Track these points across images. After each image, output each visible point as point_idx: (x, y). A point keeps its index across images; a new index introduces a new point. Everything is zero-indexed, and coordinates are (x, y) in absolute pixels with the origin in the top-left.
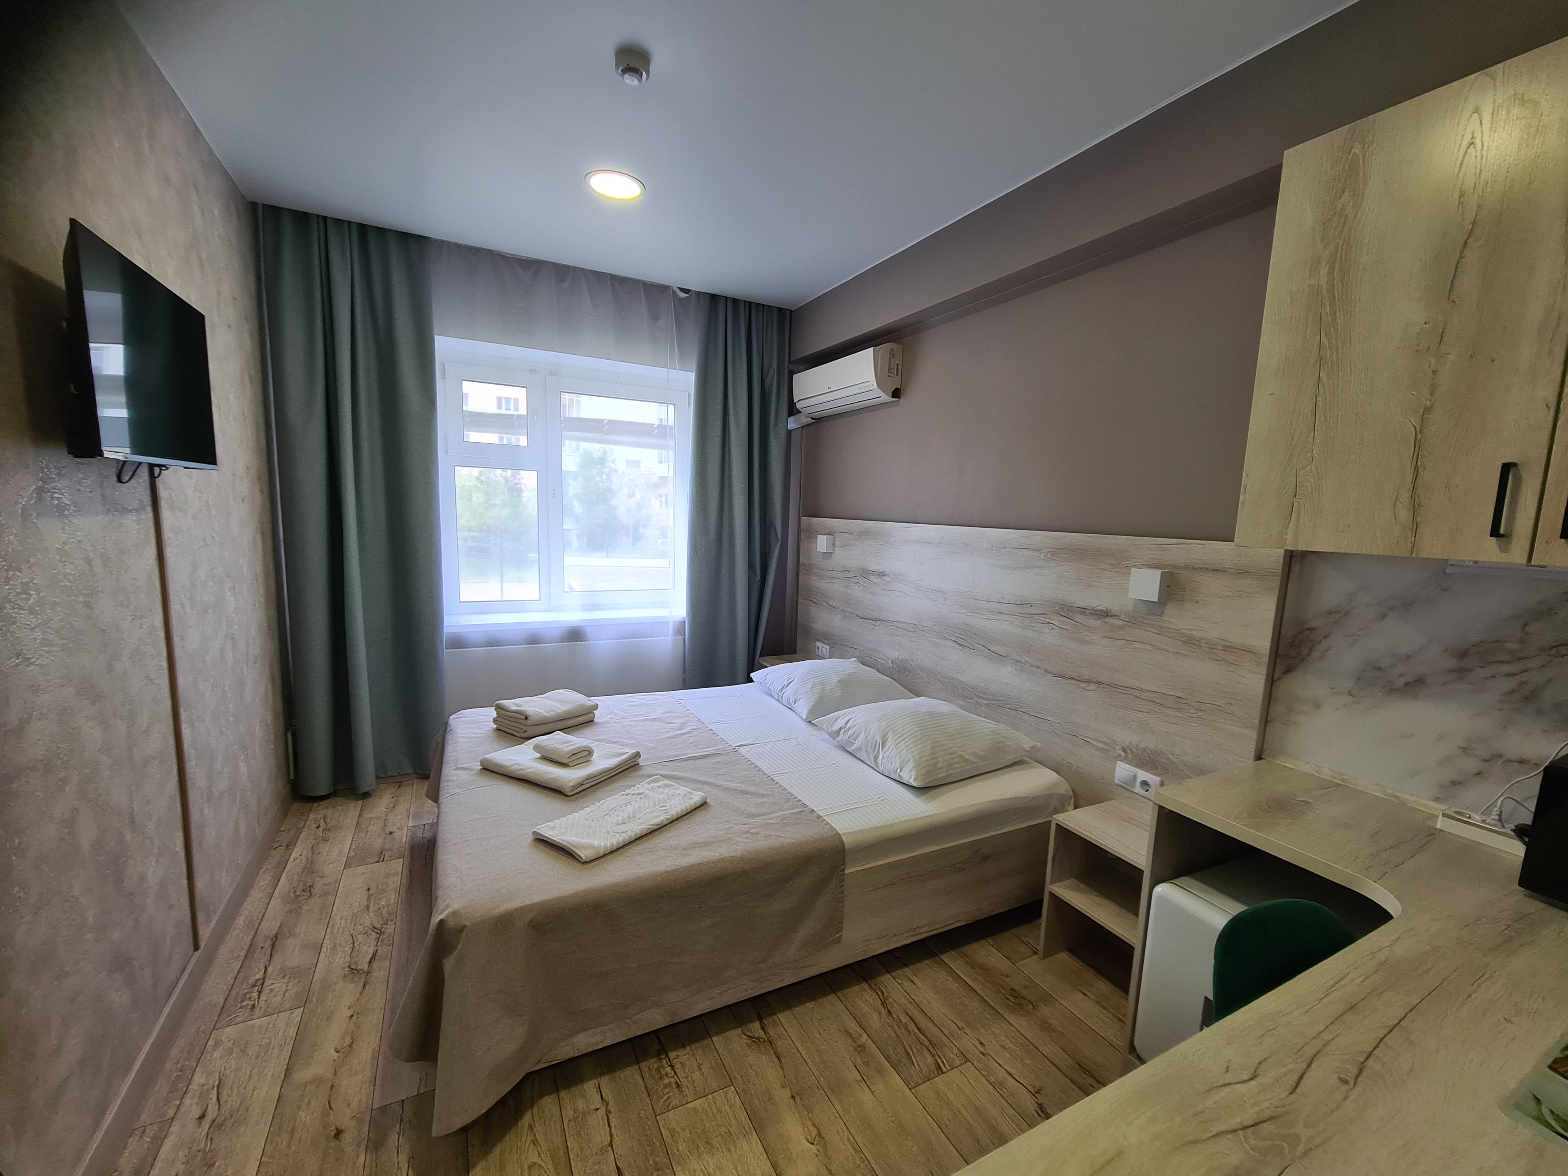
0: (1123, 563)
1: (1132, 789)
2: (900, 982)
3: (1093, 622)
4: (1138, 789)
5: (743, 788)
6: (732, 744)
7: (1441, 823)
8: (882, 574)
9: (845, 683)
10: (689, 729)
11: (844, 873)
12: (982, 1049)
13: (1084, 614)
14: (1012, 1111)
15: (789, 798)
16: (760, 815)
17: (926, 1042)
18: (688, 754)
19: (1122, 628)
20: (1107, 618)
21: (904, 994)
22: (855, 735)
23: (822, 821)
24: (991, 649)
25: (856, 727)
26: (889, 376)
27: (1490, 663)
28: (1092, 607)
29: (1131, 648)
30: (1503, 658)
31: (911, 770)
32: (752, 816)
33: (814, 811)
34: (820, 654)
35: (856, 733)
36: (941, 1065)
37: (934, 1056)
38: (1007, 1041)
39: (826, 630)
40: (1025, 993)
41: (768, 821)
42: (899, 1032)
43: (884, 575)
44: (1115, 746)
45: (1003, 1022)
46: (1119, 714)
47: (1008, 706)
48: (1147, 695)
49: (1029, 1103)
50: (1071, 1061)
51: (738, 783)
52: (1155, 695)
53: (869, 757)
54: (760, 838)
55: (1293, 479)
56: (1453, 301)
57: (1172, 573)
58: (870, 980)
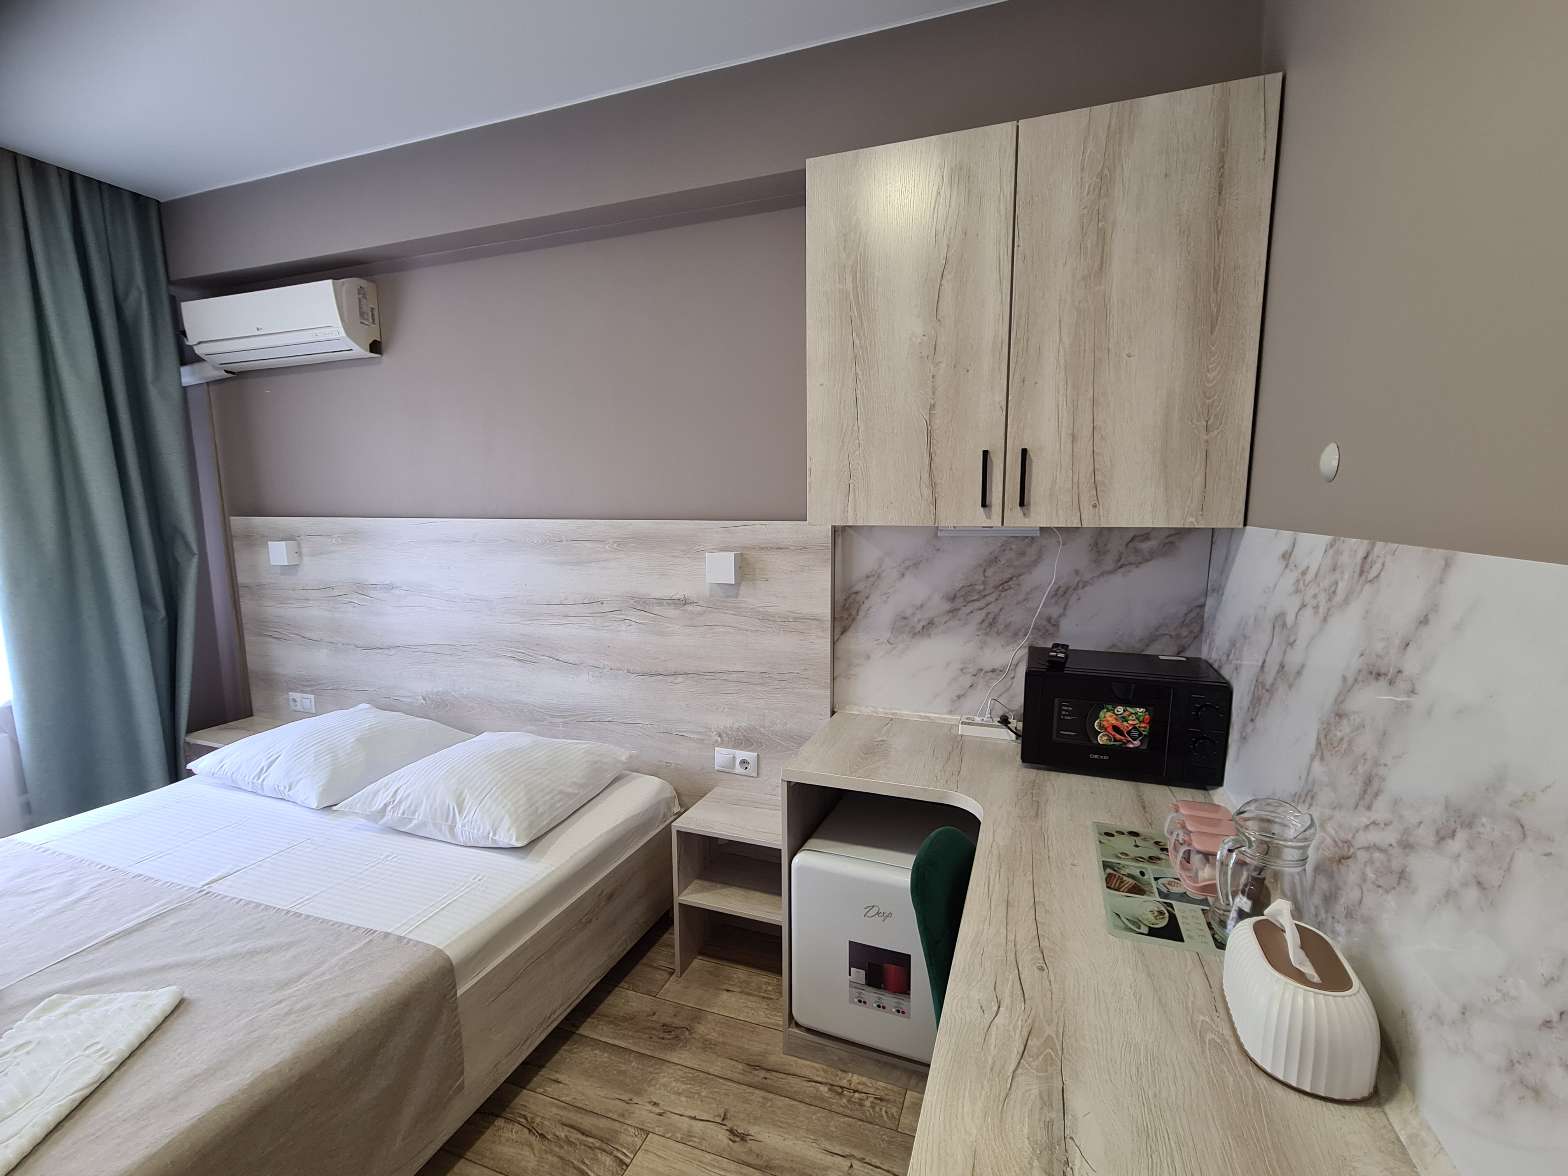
0: (694, 548)
1: (732, 771)
2: (542, 1090)
3: (671, 612)
4: (738, 769)
5: (249, 946)
6: (192, 885)
7: (962, 730)
8: (390, 587)
9: (367, 741)
10: (88, 888)
11: (456, 998)
12: (658, 1110)
13: (661, 605)
14: (709, 1156)
15: (337, 930)
16: (301, 977)
17: (598, 1143)
18: (105, 932)
19: (701, 614)
20: (687, 606)
21: (551, 1103)
22: (413, 808)
23: (408, 943)
24: (561, 659)
25: (411, 797)
26: (361, 323)
27: (969, 602)
28: (668, 597)
29: (714, 633)
30: (975, 598)
31: (509, 829)
32: (287, 984)
33: (390, 934)
34: (299, 707)
35: (413, 805)
36: (622, 1157)
37: (611, 1154)
38: (679, 1084)
39: (304, 673)
40: (677, 1022)
41: (319, 980)
42: (562, 1152)
43: (393, 588)
44: (710, 733)
45: (668, 1067)
46: (711, 700)
47: (590, 719)
48: (732, 676)
49: (720, 1137)
50: (740, 1066)
51: (234, 942)
52: (741, 675)
53: (440, 830)
54: (316, 1013)
55: (847, 462)
56: (939, 320)
57: (741, 554)
58: (504, 1110)
